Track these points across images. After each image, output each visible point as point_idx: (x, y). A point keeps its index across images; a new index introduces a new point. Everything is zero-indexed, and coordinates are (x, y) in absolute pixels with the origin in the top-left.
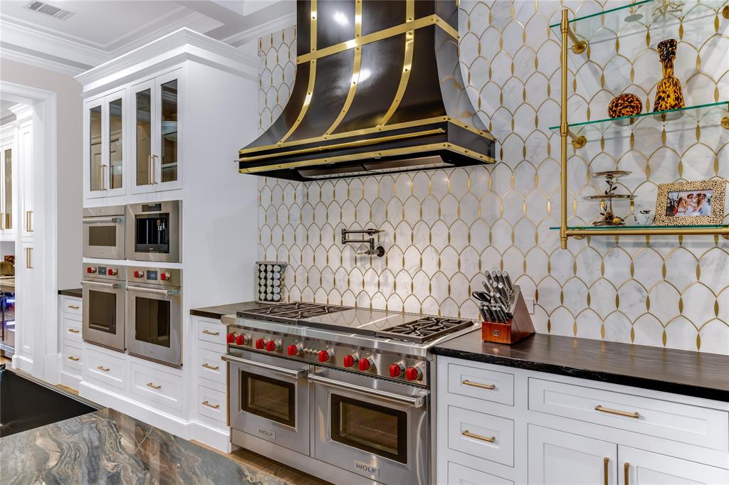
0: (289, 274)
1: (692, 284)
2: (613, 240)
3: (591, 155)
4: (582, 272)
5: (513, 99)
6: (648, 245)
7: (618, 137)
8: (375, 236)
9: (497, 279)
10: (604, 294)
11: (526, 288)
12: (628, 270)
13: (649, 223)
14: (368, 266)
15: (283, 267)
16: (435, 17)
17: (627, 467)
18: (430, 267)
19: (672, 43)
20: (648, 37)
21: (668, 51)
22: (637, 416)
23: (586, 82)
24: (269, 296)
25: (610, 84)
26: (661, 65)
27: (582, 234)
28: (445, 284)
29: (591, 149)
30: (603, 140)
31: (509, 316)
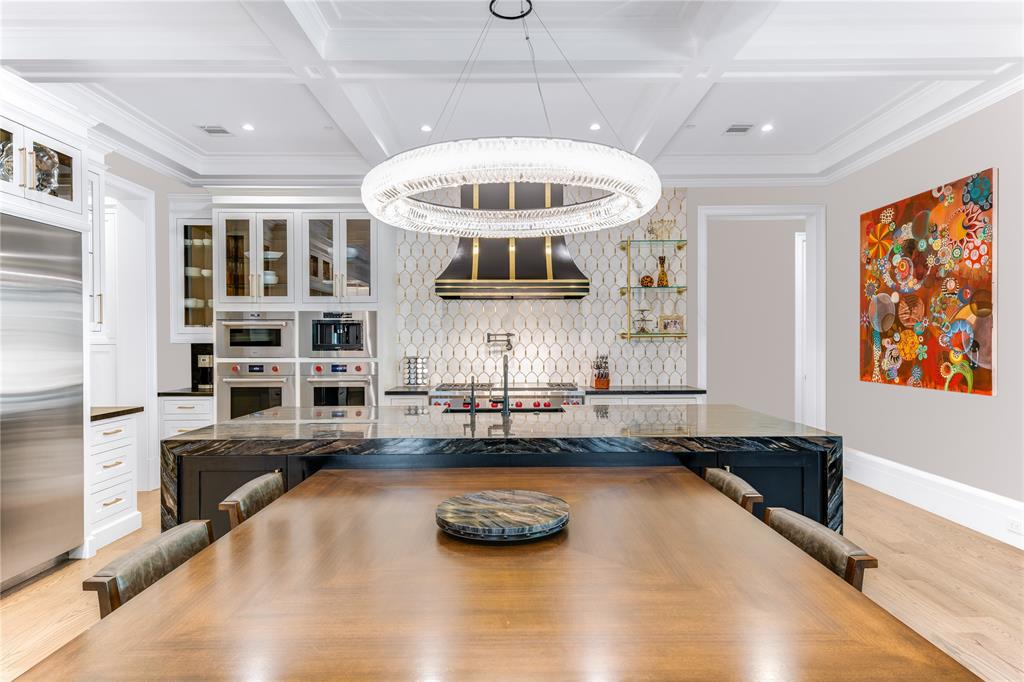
0: (430, 365)
1: (667, 358)
6: (653, 341)
10: (634, 364)
12: (644, 353)
13: (656, 332)
18: (544, 355)
19: (663, 258)
21: (662, 261)
24: (412, 381)
26: (660, 266)
27: (630, 337)
28: (553, 364)
31: (608, 375)
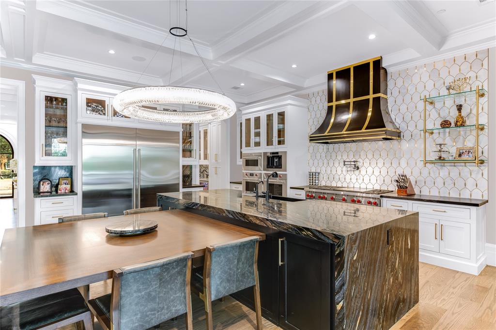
0: (321, 176)
1: (468, 178)
2: (443, 164)
3: (435, 138)
4: (432, 174)
5: (408, 118)
6: (455, 166)
7: (445, 132)
8: (356, 163)
9: (402, 176)
10: (440, 181)
11: (412, 180)
12: (448, 174)
13: (453, 159)
14: (353, 173)
15: (319, 173)
16: (380, 94)
17: (442, 225)
19: (461, 106)
20: (454, 101)
21: (460, 108)
22: (445, 212)
23: (434, 114)
24: (314, 184)
25: (442, 115)
26: (457, 112)
27: (432, 162)
28: (382, 179)
29: (435, 136)
30: (439, 133)
31: (407, 187)
